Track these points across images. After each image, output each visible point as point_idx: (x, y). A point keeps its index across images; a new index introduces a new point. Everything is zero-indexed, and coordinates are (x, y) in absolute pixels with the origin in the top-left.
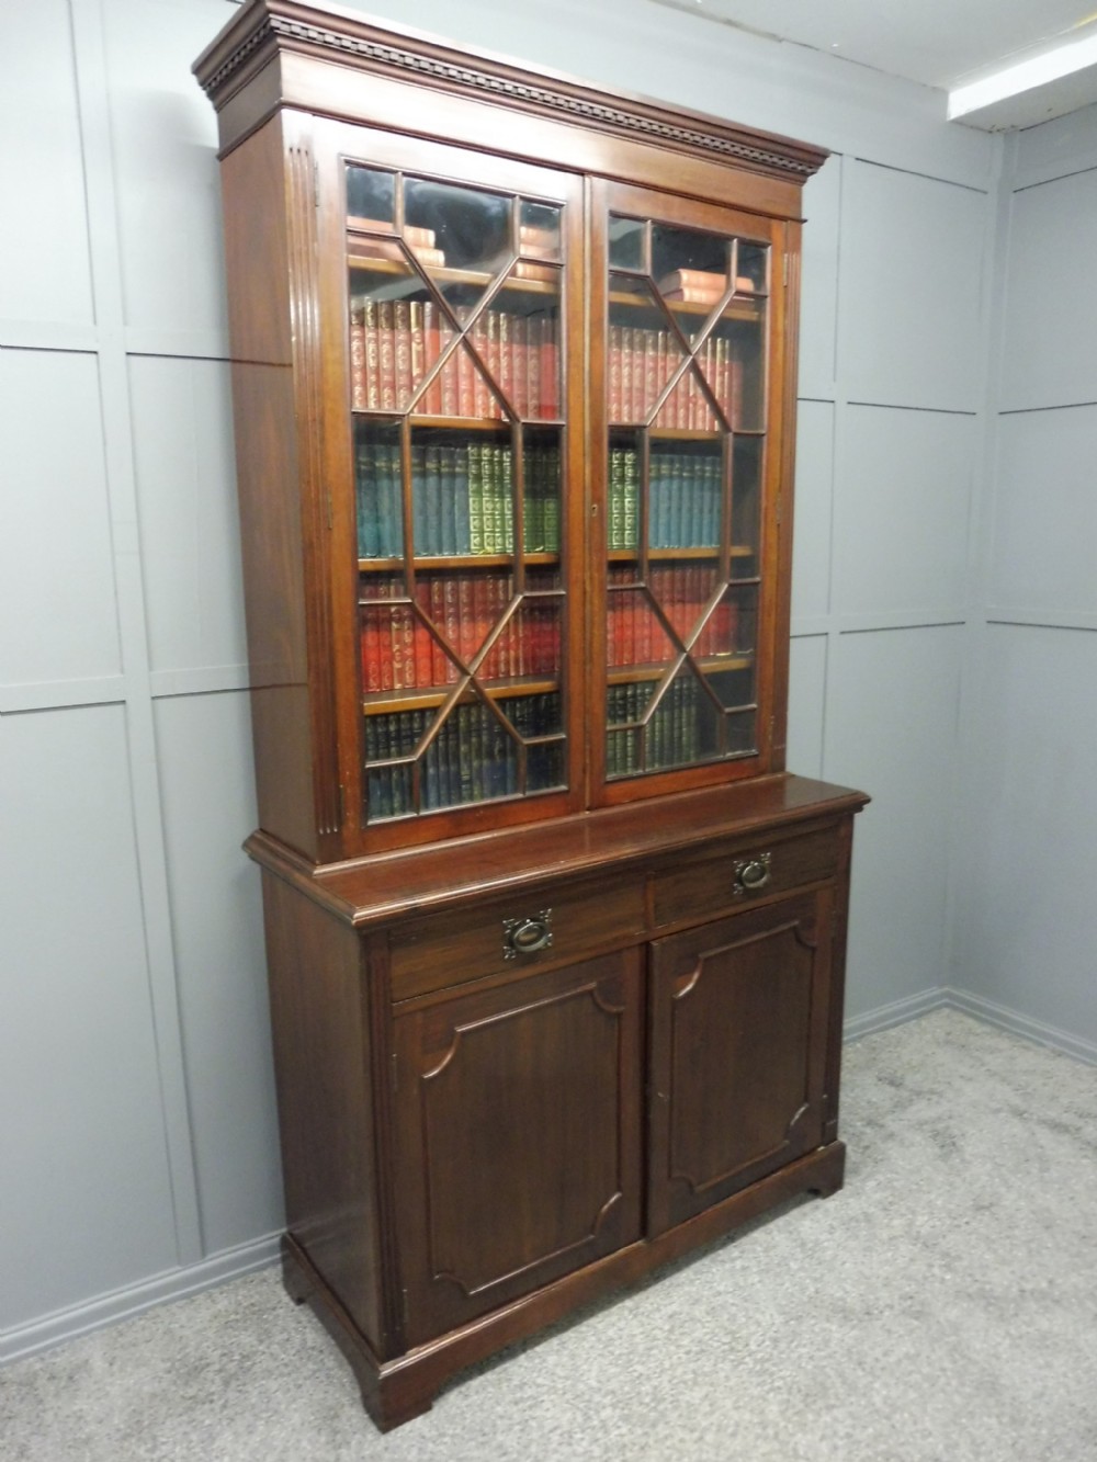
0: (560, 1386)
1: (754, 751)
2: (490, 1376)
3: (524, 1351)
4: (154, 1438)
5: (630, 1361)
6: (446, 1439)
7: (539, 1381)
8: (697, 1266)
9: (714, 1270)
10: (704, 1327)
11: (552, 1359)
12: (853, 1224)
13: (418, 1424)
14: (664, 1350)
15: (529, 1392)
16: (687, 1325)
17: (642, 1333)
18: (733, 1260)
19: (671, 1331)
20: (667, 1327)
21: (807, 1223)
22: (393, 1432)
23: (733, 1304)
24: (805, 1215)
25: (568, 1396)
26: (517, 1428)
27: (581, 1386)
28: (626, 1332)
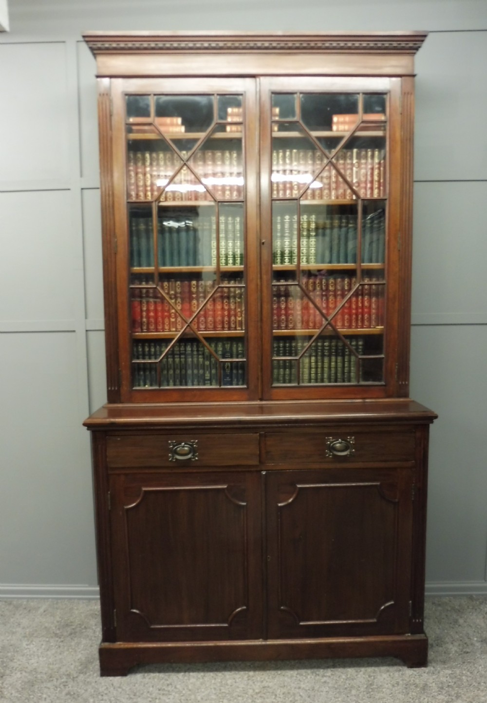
0: (184, 692)
1: (383, 383)
2: (162, 675)
3: (185, 671)
4: (32, 641)
5: (225, 696)
6: (120, 690)
7: (178, 686)
8: (303, 671)
9: (309, 677)
10: (275, 699)
11: (192, 680)
12: (413, 687)
13: (117, 680)
14: (245, 700)
15: (170, 688)
16: (268, 694)
17: (243, 688)
18: (323, 676)
19: (257, 693)
20: (257, 691)
21: (385, 676)
22: (104, 678)
23: (300, 695)
24: (388, 671)
25: (183, 698)
26: (150, 699)
27: (193, 697)
28: (237, 684)
